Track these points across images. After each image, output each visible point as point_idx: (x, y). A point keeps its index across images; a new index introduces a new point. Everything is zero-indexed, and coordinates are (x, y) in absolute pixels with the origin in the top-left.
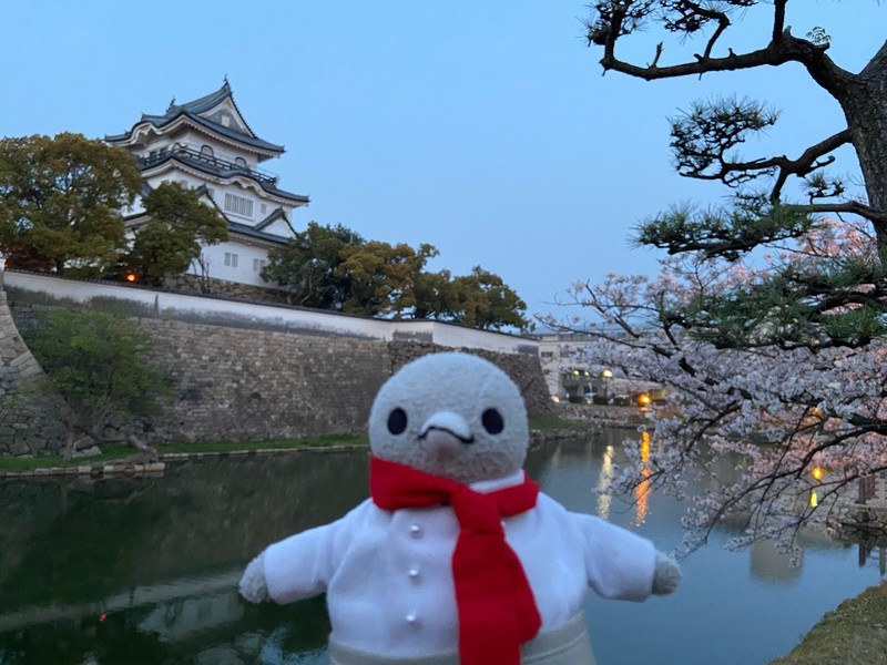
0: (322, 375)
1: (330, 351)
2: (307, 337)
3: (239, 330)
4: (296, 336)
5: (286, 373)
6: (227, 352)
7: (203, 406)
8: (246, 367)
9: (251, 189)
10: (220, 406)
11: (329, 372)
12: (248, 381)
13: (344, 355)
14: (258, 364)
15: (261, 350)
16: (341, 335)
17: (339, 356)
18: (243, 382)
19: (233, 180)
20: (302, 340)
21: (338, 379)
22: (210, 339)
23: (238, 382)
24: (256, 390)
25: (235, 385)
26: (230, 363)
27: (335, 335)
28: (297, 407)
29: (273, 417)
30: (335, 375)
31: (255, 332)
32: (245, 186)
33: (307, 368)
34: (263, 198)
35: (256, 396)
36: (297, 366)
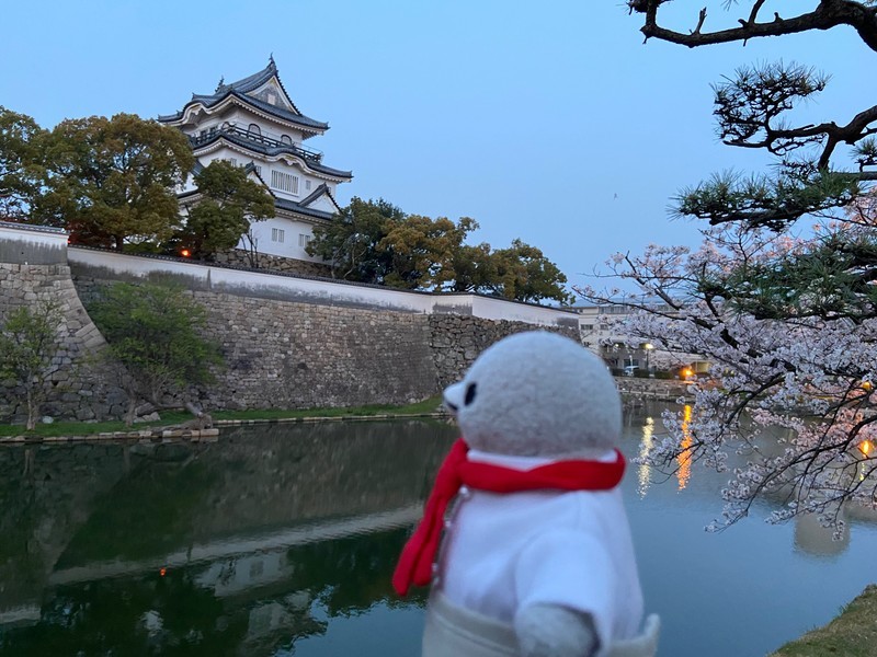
0: (364, 347)
1: (372, 323)
2: (350, 310)
3: (285, 303)
4: (340, 309)
5: (331, 345)
6: (276, 324)
7: (253, 375)
8: (293, 339)
9: (296, 166)
10: (269, 376)
11: (372, 344)
12: (295, 352)
13: (386, 327)
14: (304, 336)
15: (307, 322)
16: (382, 308)
17: (381, 328)
18: (290, 352)
19: (279, 157)
20: (345, 312)
21: (380, 351)
22: (259, 312)
23: (286, 353)
24: (303, 361)
25: (283, 356)
26: (277, 335)
27: (379, 308)
28: (341, 377)
29: (318, 386)
30: (377, 347)
31: (301, 305)
32: (290, 163)
33: (351, 339)
34: (307, 174)
35: (303, 366)
36: (341, 338)
